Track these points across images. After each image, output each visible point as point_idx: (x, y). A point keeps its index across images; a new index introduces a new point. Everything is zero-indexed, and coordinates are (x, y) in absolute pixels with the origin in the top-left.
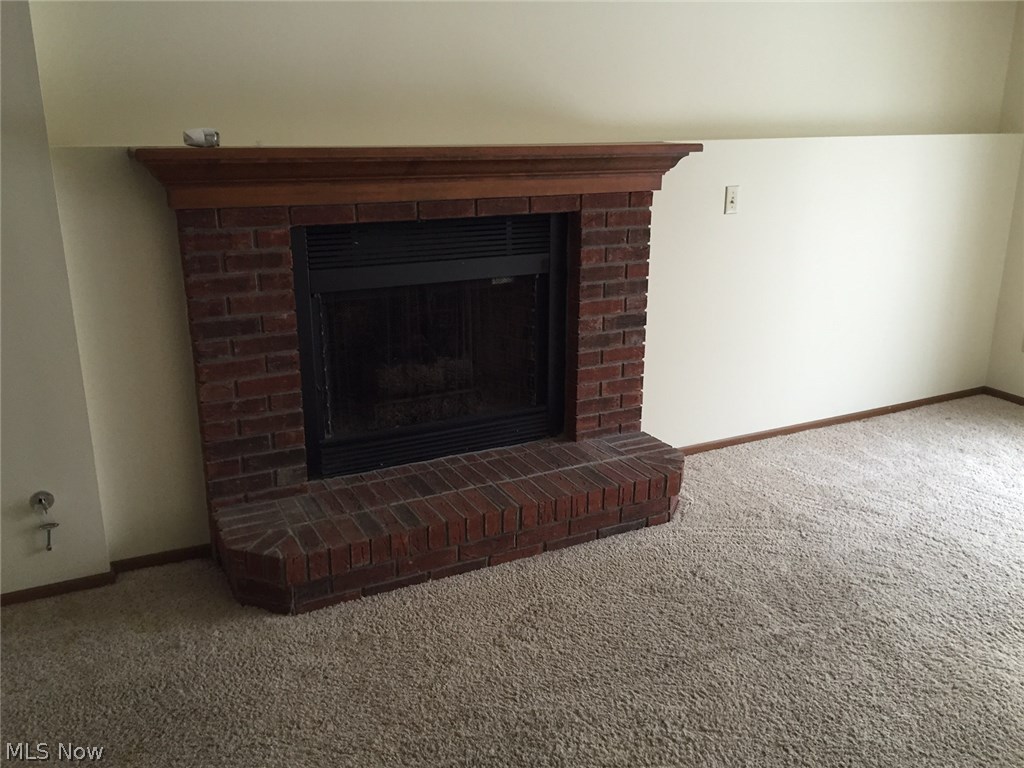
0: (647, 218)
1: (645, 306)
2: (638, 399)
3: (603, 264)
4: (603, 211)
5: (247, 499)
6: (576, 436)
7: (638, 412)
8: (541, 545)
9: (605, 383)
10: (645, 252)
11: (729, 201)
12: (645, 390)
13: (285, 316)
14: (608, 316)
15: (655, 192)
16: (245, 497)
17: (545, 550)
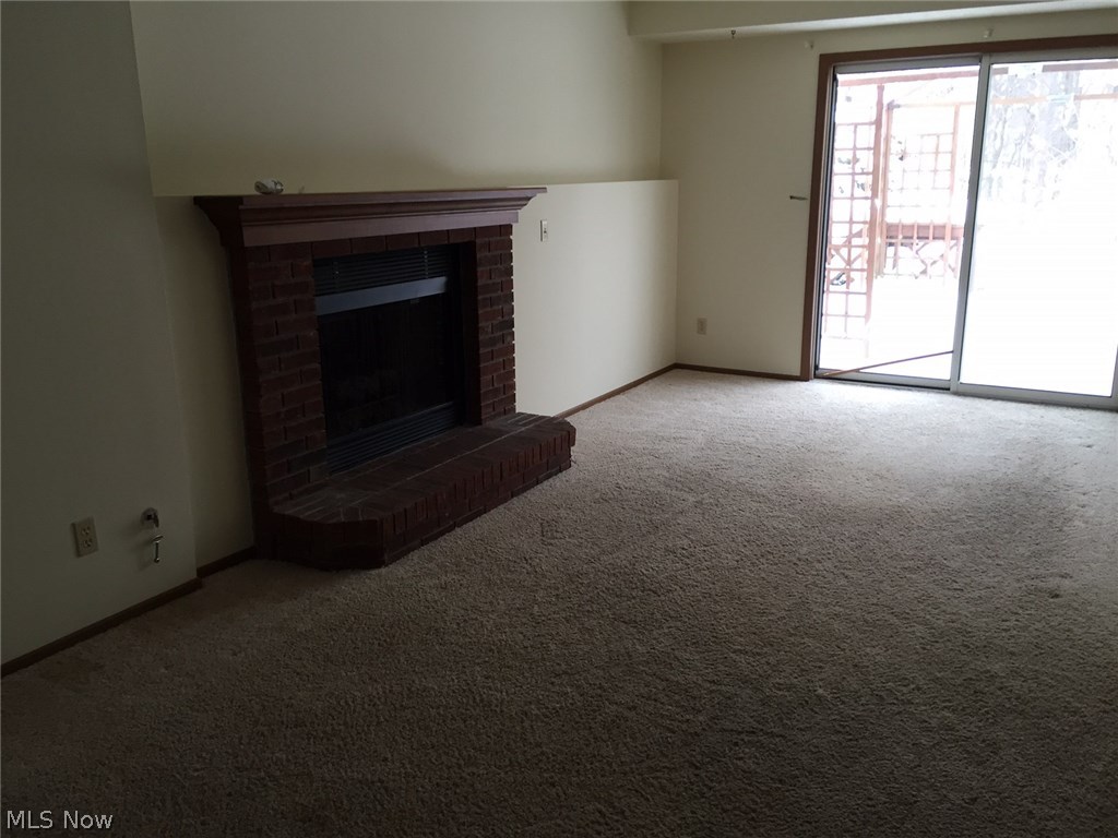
0: (509, 244)
1: (513, 313)
2: (513, 387)
3: (490, 282)
4: (487, 239)
5: (291, 497)
6: (481, 420)
7: (513, 398)
8: (510, 493)
9: (495, 375)
10: (510, 271)
11: (543, 232)
12: (517, 380)
13: (312, 334)
14: (495, 322)
15: (514, 226)
16: (290, 494)
17: (512, 497)
